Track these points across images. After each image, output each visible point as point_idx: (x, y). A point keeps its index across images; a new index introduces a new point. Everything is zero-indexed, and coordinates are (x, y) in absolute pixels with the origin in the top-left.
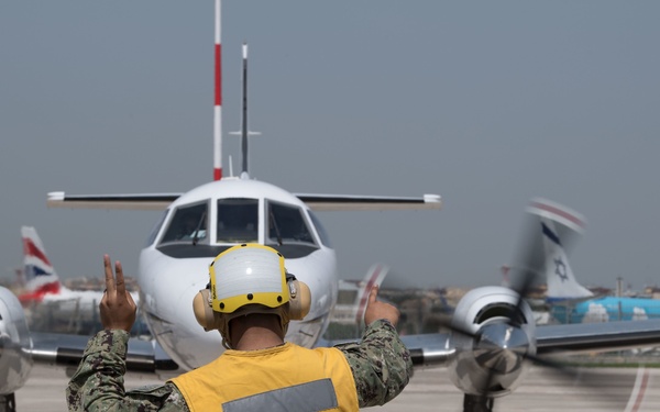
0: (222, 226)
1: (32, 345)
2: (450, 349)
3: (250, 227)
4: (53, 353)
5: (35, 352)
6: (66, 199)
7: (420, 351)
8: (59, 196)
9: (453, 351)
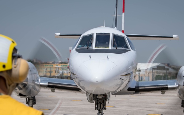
0: (97, 42)
1: (40, 81)
2: (176, 85)
3: (107, 43)
4: (47, 84)
5: (41, 83)
6: (60, 35)
7: (167, 85)
8: (58, 34)
9: (177, 86)
